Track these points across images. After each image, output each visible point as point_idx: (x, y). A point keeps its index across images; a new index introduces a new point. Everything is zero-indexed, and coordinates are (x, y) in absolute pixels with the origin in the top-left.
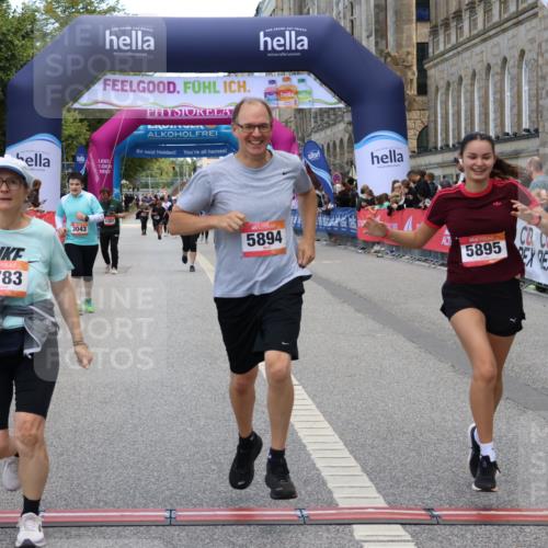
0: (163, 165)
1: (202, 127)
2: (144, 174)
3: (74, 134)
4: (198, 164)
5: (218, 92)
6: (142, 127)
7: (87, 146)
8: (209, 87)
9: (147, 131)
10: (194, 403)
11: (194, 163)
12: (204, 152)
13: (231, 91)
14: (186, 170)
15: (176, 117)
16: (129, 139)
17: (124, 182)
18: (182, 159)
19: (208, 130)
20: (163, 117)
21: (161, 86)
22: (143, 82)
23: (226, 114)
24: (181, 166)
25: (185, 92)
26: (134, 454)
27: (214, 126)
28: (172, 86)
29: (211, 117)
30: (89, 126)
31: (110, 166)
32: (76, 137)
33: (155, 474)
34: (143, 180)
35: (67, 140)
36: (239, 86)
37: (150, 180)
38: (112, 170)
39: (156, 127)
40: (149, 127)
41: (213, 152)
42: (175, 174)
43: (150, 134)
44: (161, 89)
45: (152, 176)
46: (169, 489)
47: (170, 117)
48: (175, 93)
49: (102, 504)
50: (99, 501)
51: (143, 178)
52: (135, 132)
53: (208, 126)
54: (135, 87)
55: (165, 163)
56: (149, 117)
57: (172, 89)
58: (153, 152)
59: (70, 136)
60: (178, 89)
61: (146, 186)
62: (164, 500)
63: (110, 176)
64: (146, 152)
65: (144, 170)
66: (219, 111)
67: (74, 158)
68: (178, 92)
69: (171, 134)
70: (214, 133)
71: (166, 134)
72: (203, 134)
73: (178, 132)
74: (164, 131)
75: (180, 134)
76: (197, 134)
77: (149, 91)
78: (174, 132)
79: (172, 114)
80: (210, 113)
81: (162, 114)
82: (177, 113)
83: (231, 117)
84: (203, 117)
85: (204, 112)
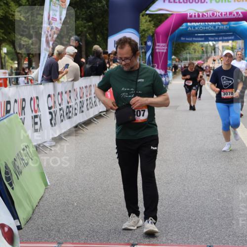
0: (196, 47)
1: (219, 23)
2: (185, 52)
3: (146, 29)
4: (216, 46)
5: (230, 2)
6: (184, 24)
7: (153, 36)
9: (188, 27)
10: (220, 184)
11: (214, 45)
12: (220, 38)
13: (238, 1)
14: (209, 50)
15: (205, 18)
16: (177, 31)
17: (173, 57)
18: (207, 43)
19: (223, 25)
20: (197, 18)
23: (234, 15)
24: (207, 47)
25: (211, 2)
26: (186, 213)
27: (226, 23)
29: (226, 17)
30: (154, 24)
31: (166, 48)
32: (147, 31)
33: (200, 225)
34: (185, 56)
35: (142, 32)
37: (188, 56)
38: (167, 49)
39: (193, 24)
40: (189, 24)
41: (226, 38)
42: (203, 52)
43: (190, 28)
44: (197, 1)
45: (189, 53)
46: (208, 234)
47: (201, 18)
48: (205, 3)
49: (169, 241)
50: (168, 240)
51: (185, 55)
52: (181, 28)
53: (223, 23)
55: (197, 46)
56: (189, 18)
58: (191, 39)
59: (144, 30)
61: (186, 59)
62: (205, 240)
63: (166, 53)
64: (187, 39)
65: (185, 50)
66: (231, 13)
67: (146, 43)
68: (207, 2)
69: (201, 28)
70: (227, 27)
71: (199, 28)
72: (220, 28)
73: (205, 27)
74: (197, 26)
75: (207, 28)
76: (216, 28)
77: (190, 2)
78: (203, 27)
79: (202, 16)
80: (225, 15)
81: (197, 16)
82: (205, 16)
83: (237, 17)
84: (221, 17)
85: (221, 14)
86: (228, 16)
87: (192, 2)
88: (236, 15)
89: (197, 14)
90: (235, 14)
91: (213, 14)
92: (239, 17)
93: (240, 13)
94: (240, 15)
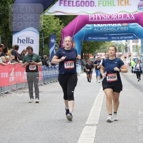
1: (120, 25)
8: (110, 3)
13: (121, 5)
15: (104, 20)
19: (123, 26)
21: (87, 3)
22: (79, 1)
28: (92, 3)
29: (121, 19)
36: (125, 3)
39: (98, 25)
43: (95, 29)
44: (87, 5)
54: (74, 4)
56: (90, 20)
57: (92, 5)
60: (95, 5)
68: (96, 6)
69: (105, 29)
70: (127, 28)
72: (121, 29)
73: (109, 28)
74: (102, 28)
75: (110, 29)
76: (118, 29)
77: (81, 6)
78: (107, 28)
80: (120, 18)
84: (117, 20)
86: (123, 19)
87: (84, 6)
88: (129, 18)
89: (97, 17)
90: (129, 16)
91: (110, 17)
92: (132, 19)
94: (132, 18)
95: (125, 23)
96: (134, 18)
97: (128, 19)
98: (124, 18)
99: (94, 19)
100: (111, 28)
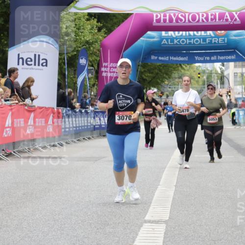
9: (162, 38)
15: (181, 24)
19: (218, 37)
29: (213, 23)
43: (164, 42)
56: (155, 23)
58: (166, 58)
69: (183, 42)
70: (224, 40)
71: (179, 42)
72: (213, 41)
73: (190, 39)
74: (176, 38)
75: (192, 41)
76: (207, 41)
78: (186, 39)
79: (177, 21)
80: (212, 20)
81: (168, 21)
82: (181, 20)
83: (232, 23)
84: (206, 23)
85: (207, 19)
89: (167, 18)
90: (229, 18)
91: (194, 18)
92: (235, 23)
93: (236, 16)
94: (236, 20)
95: (221, 30)
96: (238, 21)
97: (227, 23)
98: (220, 19)
99: (162, 21)
100: (194, 39)
